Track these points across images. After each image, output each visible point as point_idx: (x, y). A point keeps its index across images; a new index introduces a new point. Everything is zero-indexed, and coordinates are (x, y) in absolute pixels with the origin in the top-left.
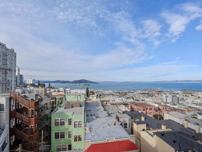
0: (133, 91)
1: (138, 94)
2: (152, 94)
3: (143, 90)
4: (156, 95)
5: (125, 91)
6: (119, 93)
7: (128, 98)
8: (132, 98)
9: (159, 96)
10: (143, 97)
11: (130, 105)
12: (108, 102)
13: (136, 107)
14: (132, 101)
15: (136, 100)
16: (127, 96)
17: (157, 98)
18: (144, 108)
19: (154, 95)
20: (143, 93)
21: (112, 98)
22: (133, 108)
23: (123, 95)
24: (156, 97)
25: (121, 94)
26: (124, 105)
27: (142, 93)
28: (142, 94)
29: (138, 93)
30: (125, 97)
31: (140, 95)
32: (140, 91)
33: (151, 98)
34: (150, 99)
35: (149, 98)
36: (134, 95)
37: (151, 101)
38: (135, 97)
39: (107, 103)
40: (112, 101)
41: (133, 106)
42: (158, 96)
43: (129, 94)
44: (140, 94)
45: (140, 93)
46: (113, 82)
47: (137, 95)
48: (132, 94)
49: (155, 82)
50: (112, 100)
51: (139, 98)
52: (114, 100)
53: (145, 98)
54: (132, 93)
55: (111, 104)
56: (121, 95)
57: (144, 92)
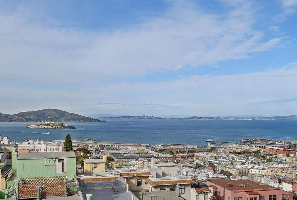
0: (213, 146)
1: (227, 155)
2: (269, 155)
3: (244, 143)
4: (281, 156)
5: (189, 147)
6: (171, 152)
7: (198, 166)
8: (210, 166)
9: (290, 161)
10: (243, 164)
11: (211, 189)
12: (143, 181)
13: (230, 192)
14: (211, 174)
15: (222, 172)
16: (196, 161)
17: (285, 166)
18: (253, 196)
19: (276, 157)
20: (244, 152)
21: (156, 167)
22: (221, 195)
23: (183, 158)
24: (280, 162)
25: (177, 155)
26: (194, 189)
27: (239, 150)
28: (240, 153)
29: (227, 151)
30: (190, 165)
31: (233, 159)
32: (234, 145)
33: (267, 166)
34: (263, 169)
35: (262, 165)
36: (216, 158)
37: (267, 174)
38: (219, 164)
39: (139, 183)
40: (158, 176)
41: (220, 189)
42: (287, 160)
43: (202, 154)
44: (233, 155)
45: (235, 153)
46: (150, 118)
47: (224, 156)
48: (210, 154)
49: (278, 117)
50: (157, 174)
51: (231, 166)
52: (164, 175)
53: (248, 167)
54: (210, 151)
55: (156, 187)
56: (174, 157)
57: (246, 147)
